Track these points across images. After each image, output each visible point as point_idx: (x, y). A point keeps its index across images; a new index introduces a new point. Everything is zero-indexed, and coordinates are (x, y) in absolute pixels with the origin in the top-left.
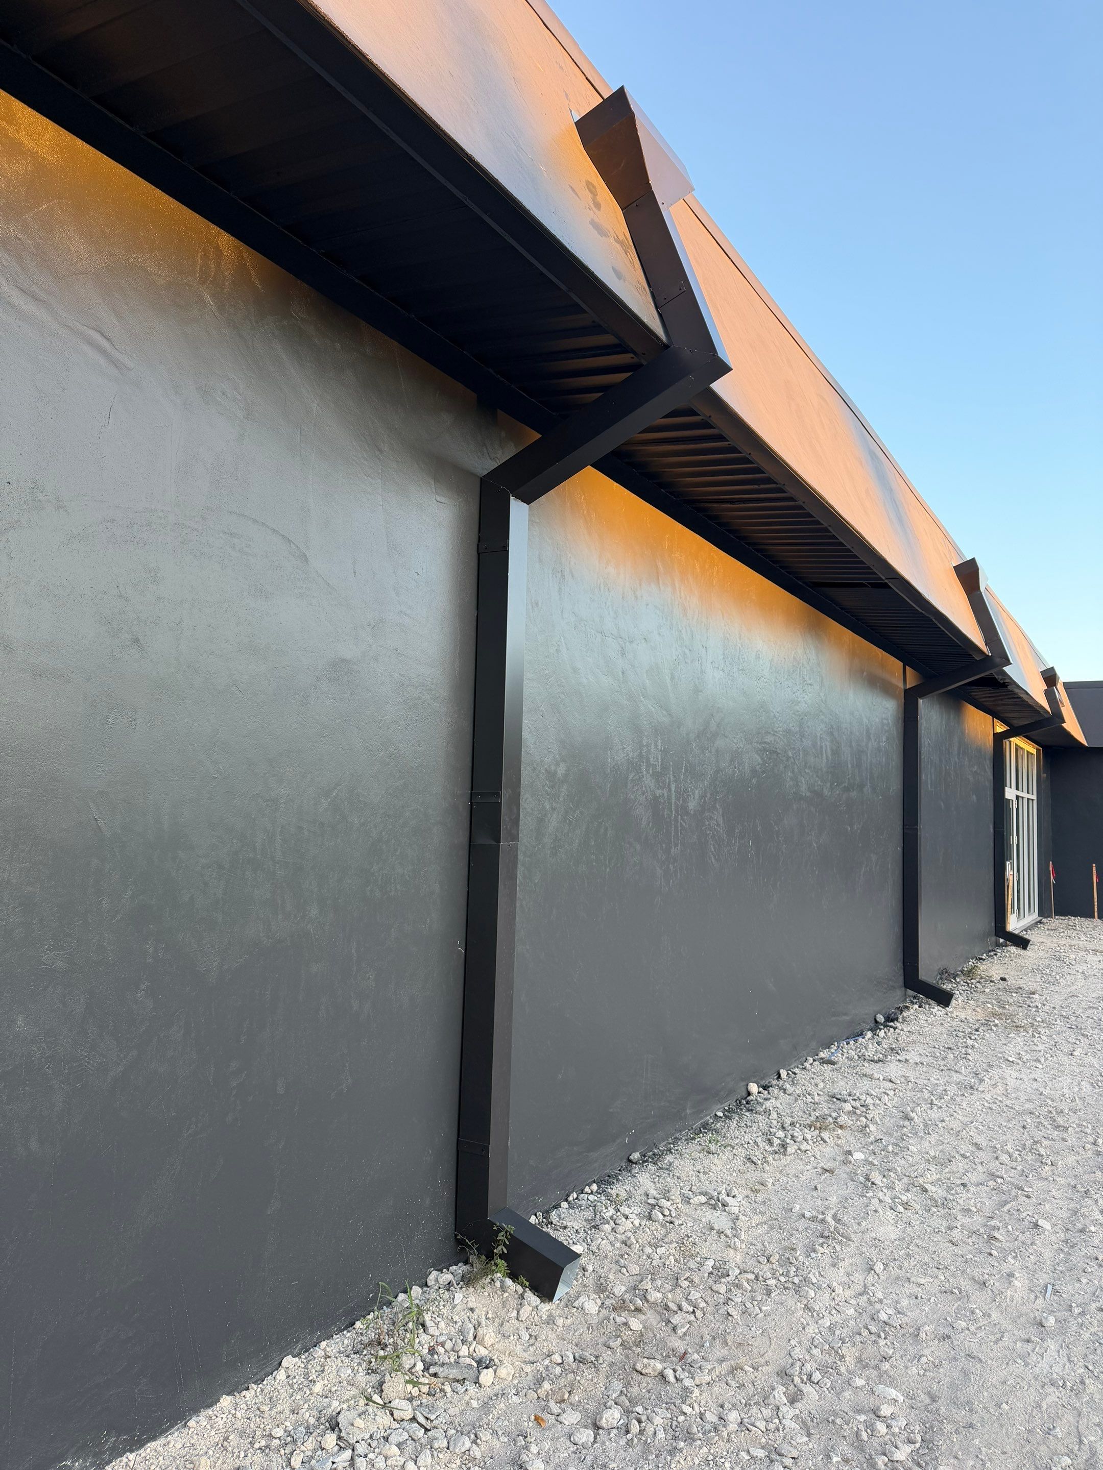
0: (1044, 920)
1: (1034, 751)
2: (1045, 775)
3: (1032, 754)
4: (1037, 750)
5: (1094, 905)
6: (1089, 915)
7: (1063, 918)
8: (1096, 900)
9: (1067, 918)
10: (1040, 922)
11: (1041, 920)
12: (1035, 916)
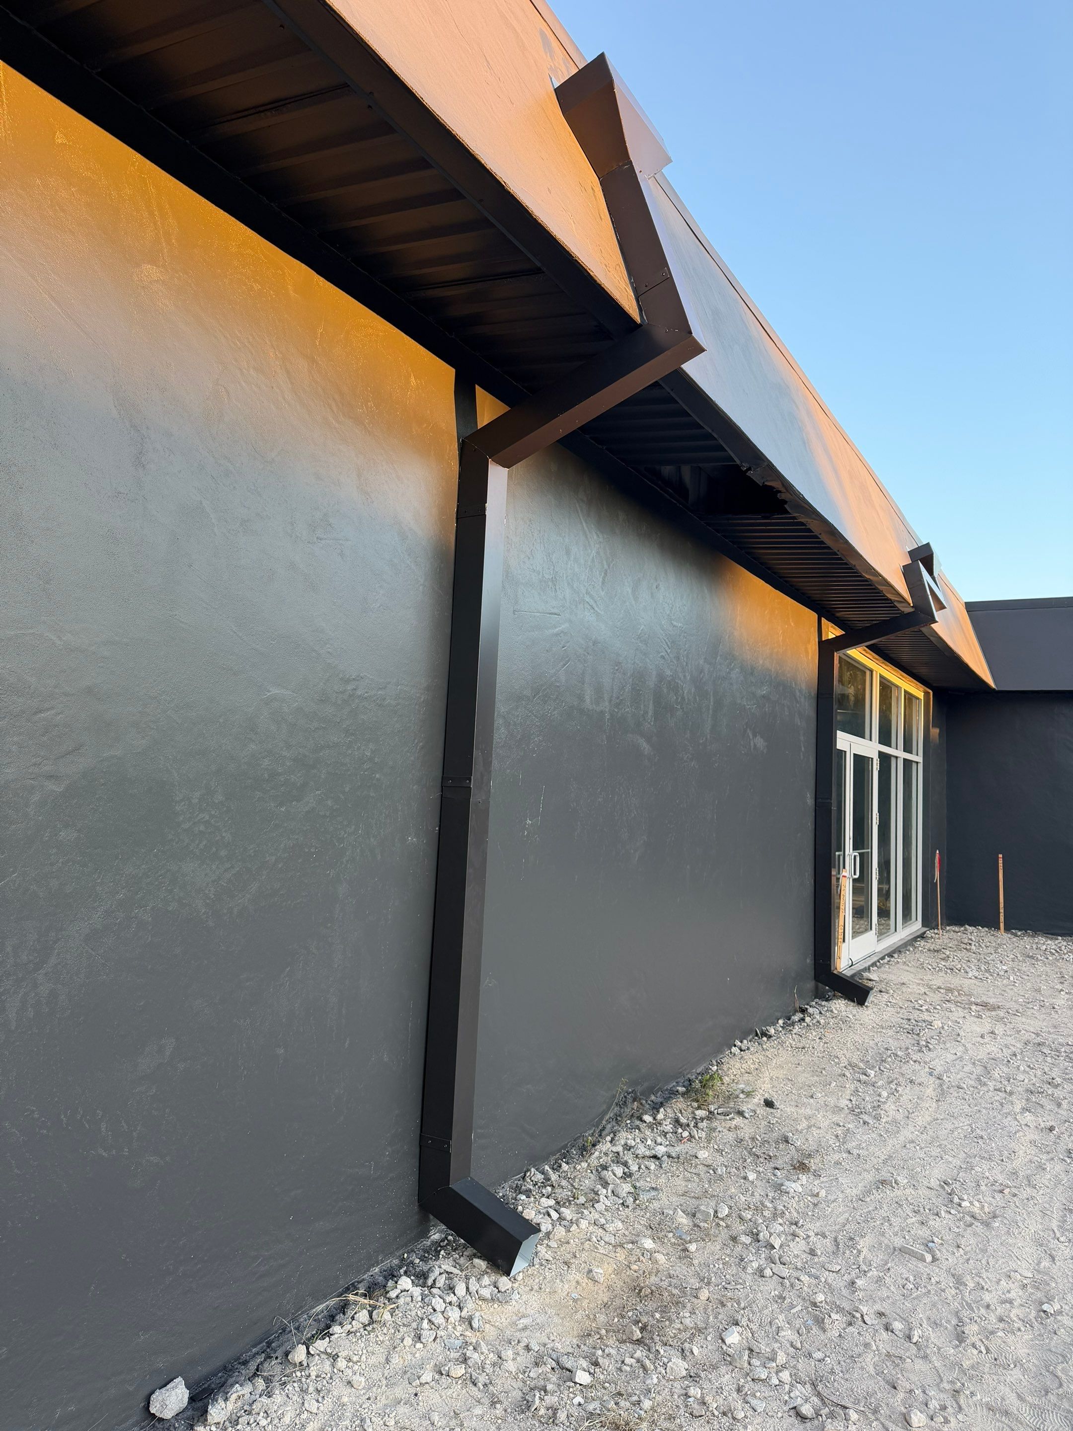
0: (929, 934)
1: (920, 695)
2: (937, 731)
3: (917, 698)
4: (926, 694)
5: (999, 913)
6: (992, 924)
7: (957, 929)
8: (1002, 905)
9: (963, 929)
10: (922, 936)
11: (925, 933)
12: (916, 926)
